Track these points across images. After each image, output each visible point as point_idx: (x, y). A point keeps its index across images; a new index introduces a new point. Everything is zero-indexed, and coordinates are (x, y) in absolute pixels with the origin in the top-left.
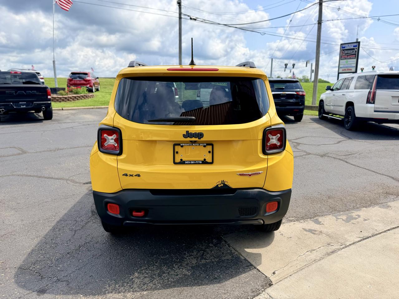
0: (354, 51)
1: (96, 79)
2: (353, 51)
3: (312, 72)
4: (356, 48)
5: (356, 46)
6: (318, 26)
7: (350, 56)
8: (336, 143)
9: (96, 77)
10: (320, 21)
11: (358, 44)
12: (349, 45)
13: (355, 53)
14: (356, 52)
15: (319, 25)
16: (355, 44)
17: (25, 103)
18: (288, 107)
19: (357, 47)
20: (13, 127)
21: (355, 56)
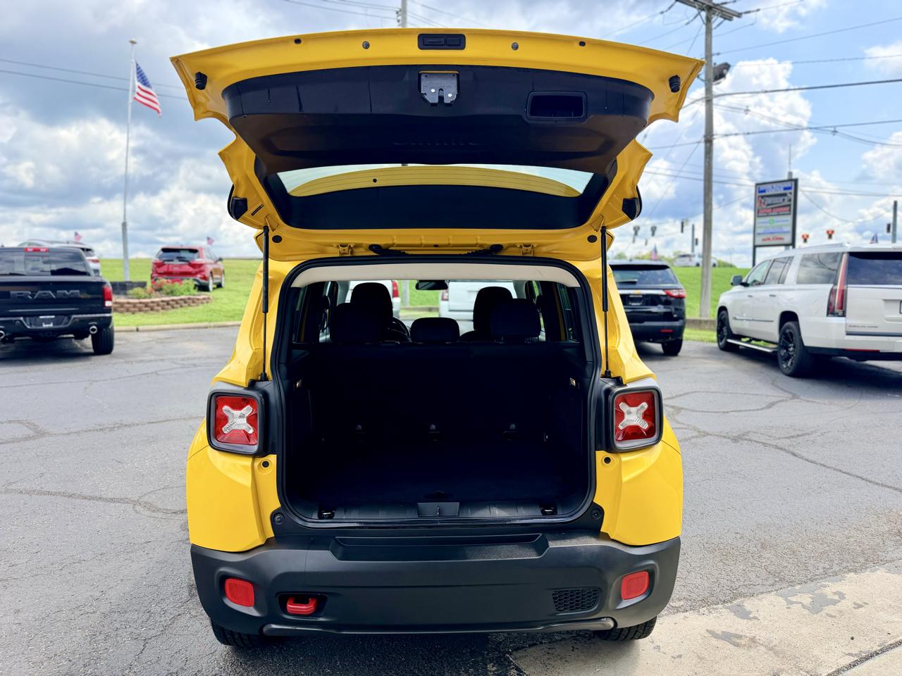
0: (786, 198)
1: (217, 261)
2: (784, 200)
3: (695, 243)
4: (791, 193)
5: (790, 188)
6: (706, 148)
7: (778, 210)
8: (765, 408)
9: (218, 256)
10: (708, 137)
11: (793, 183)
12: (774, 185)
13: (789, 203)
14: (790, 200)
15: (708, 145)
16: (788, 184)
17: (53, 317)
18: (647, 324)
19: (792, 191)
20: (22, 372)
21: (790, 210)
